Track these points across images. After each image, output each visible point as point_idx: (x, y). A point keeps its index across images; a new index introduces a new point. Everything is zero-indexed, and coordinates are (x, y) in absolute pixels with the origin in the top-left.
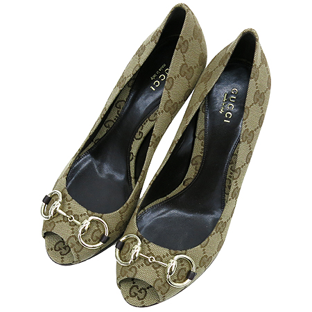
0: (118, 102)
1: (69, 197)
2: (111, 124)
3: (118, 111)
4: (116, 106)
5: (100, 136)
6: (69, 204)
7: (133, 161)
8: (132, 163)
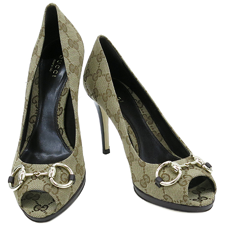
0: (33, 99)
1: (28, 165)
2: (34, 119)
3: (36, 106)
4: (33, 103)
5: (29, 134)
6: (31, 168)
7: (64, 133)
8: (64, 135)
